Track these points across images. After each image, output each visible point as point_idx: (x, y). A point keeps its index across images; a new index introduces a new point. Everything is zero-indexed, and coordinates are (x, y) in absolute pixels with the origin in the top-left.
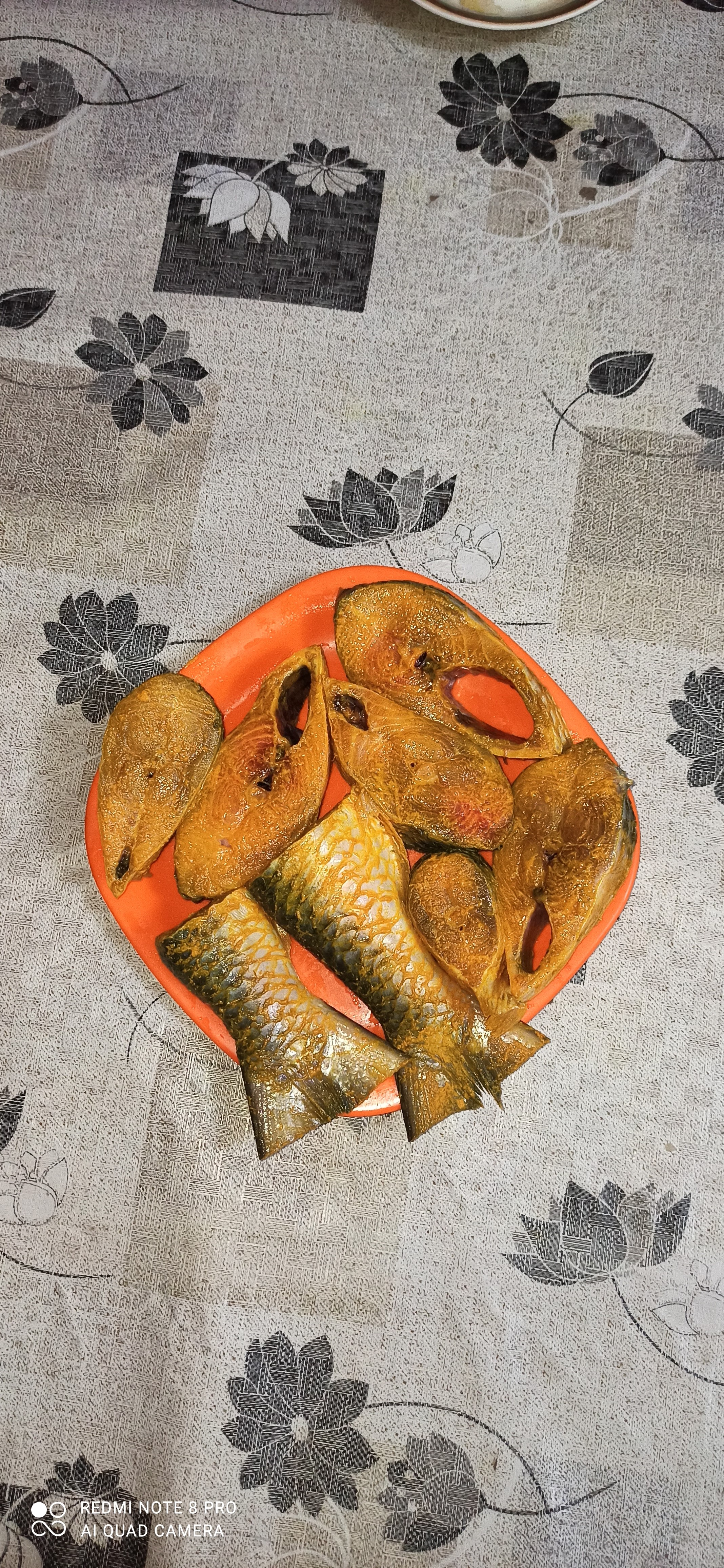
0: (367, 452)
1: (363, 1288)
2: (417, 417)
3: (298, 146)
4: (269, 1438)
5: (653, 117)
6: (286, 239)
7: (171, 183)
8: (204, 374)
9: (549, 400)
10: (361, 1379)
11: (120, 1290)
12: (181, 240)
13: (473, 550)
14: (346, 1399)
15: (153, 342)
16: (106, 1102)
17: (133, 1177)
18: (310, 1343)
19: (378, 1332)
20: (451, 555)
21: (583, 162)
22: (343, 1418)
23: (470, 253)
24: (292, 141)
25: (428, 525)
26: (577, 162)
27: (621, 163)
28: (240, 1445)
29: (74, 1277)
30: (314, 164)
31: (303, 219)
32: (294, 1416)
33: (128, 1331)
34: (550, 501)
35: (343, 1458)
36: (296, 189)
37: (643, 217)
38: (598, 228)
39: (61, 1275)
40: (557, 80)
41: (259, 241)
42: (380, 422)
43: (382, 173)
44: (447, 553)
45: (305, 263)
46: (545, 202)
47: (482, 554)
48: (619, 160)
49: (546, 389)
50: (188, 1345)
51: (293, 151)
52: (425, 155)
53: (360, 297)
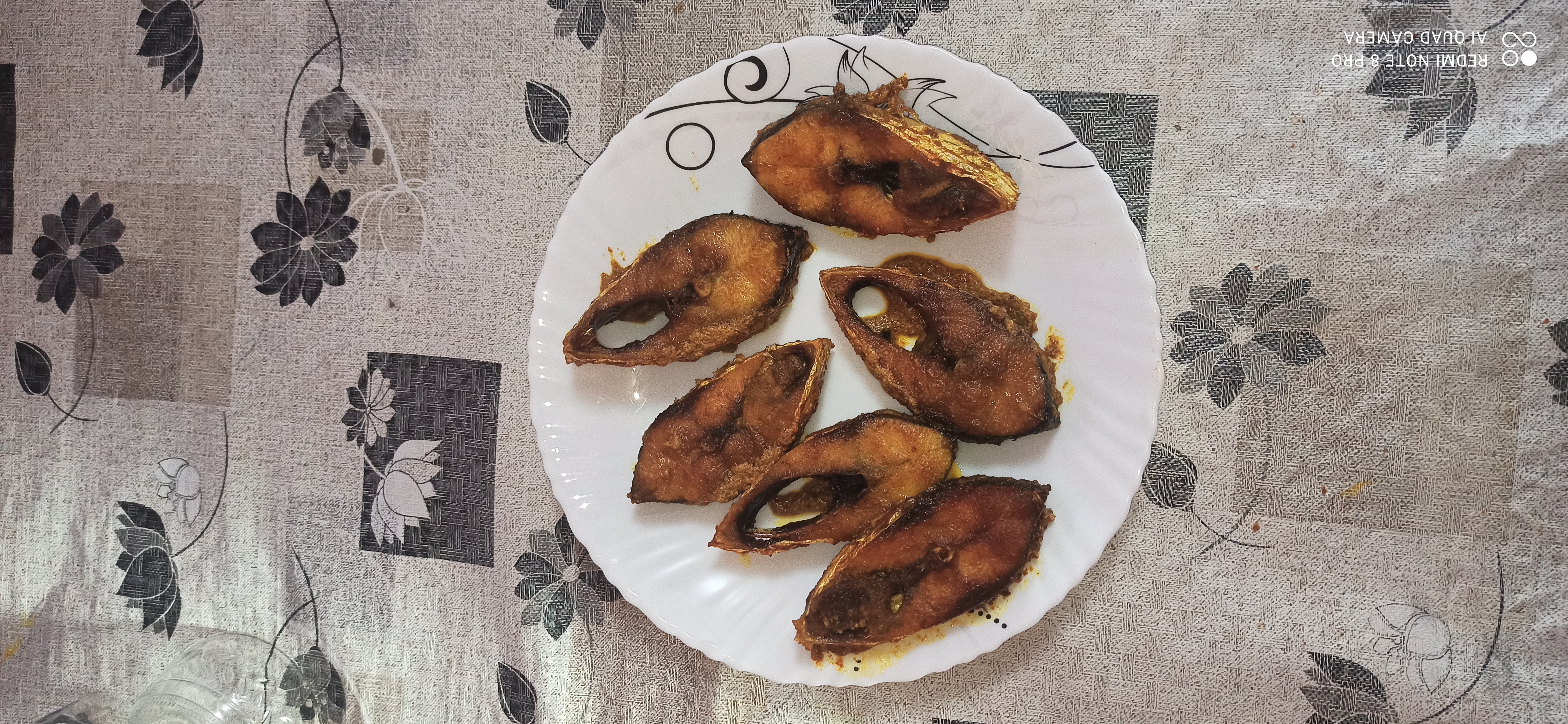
1: (1494, 293)
3: (350, 437)
5: (302, 101)
6: (439, 442)
7: (392, 556)
9: (577, 178)
11: (1513, 543)
12: (444, 544)
15: (542, 565)
16: (1314, 568)
17: (1391, 535)
18: (1557, 343)
21: (350, 164)
23: (440, 266)
24: (344, 443)
26: (350, 170)
27: (349, 128)
29: (1502, 592)
30: (365, 420)
31: (418, 427)
36: (390, 436)
37: (396, 103)
38: (410, 145)
39: (1502, 606)
40: (275, 195)
41: (441, 468)
43: (370, 354)
45: (458, 422)
46: (389, 197)
48: (345, 130)
49: (567, 183)
51: (355, 442)
52: (350, 316)
53: (487, 368)
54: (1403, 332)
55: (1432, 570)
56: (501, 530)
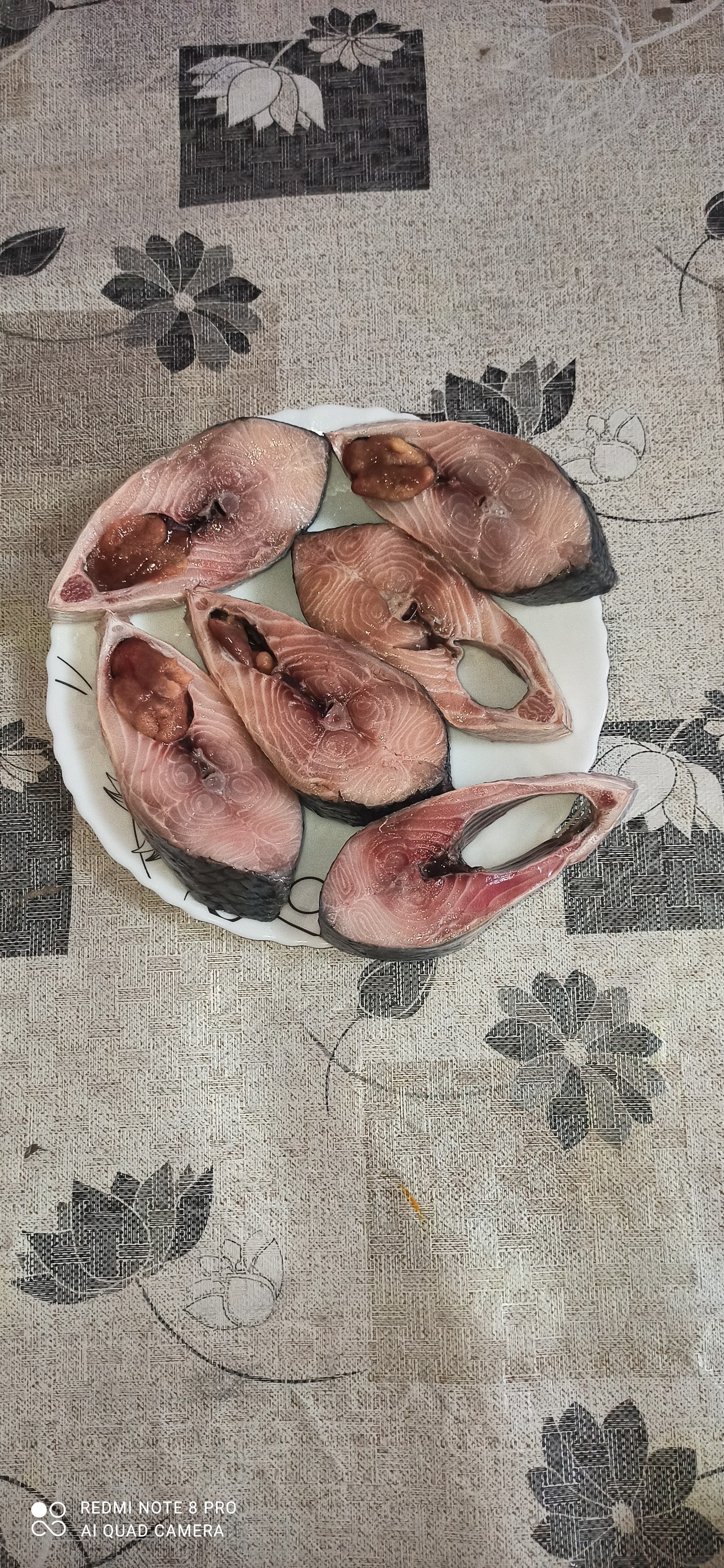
0: (465, 352)
1: (664, 1333)
2: (516, 301)
3: (315, 20)
4: (589, 1535)
6: (323, 127)
7: (177, 86)
8: (256, 293)
9: (666, 256)
10: (685, 1445)
11: (371, 1388)
12: (200, 147)
13: (612, 442)
14: (672, 1472)
15: (191, 265)
16: (311, 1163)
17: (361, 1248)
18: (613, 1411)
19: (691, 1383)
20: (587, 452)
22: (673, 1496)
23: (539, 103)
24: (308, 14)
25: (554, 422)
28: (557, 1551)
29: (313, 1381)
30: (338, 36)
31: (337, 99)
32: (614, 1504)
33: (390, 1437)
34: (691, 370)
35: (684, 1547)
36: (323, 67)
38: (681, 52)
39: (296, 1382)
41: (292, 134)
42: (473, 314)
43: (419, 33)
44: (583, 451)
45: (350, 148)
46: (614, 33)
47: (623, 445)
49: (659, 243)
50: (469, 1440)
51: (310, 26)
53: (422, 173)
54: (603, 1235)
55: (328, 1299)
56: (226, 211)
